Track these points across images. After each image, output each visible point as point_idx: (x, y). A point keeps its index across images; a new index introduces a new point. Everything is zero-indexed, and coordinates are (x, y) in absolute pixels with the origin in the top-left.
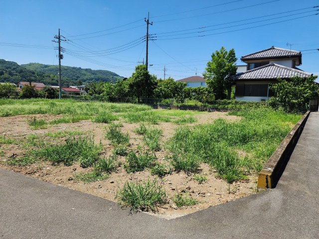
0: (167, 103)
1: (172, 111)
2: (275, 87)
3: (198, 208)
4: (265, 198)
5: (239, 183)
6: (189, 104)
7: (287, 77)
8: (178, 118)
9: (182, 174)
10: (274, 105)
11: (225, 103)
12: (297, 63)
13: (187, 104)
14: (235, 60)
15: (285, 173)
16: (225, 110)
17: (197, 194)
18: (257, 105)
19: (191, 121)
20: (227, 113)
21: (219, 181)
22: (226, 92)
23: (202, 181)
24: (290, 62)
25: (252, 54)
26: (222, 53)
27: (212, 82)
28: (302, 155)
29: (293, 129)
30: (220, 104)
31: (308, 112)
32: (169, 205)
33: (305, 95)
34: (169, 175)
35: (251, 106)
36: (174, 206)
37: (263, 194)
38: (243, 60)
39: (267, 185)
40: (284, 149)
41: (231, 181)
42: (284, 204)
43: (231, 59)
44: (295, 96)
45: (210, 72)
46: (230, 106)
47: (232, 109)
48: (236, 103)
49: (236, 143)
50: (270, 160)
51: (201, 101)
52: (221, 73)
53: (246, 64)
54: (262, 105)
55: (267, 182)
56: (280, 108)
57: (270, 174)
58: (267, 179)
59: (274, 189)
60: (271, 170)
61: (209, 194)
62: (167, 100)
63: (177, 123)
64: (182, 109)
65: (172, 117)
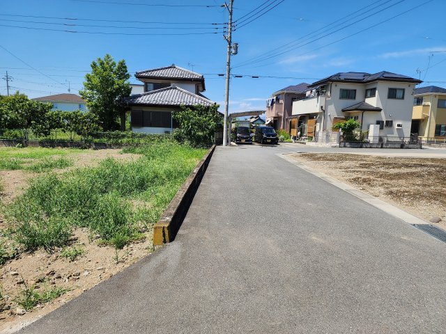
0: (16, 136)
1: (26, 151)
2: (179, 116)
3: (63, 300)
4: (161, 257)
5: (132, 246)
6: (59, 137)
7: (190, 104)
8: (36, 162)
9: (40, 254)
10: (179, 139)
11: (117, 137)
12: (201, 88)
13: (54, 138)
14: (127, 77)
15: (186, 220)
16: (119, 145)
17: (66, 278)
18: (160, 139)
19: (63, 164)
20: (121, 150)
21: (103, 249)
22: (119, 121)
23: (76, 255)
24: (193, 87)
25: (150, 71)
26: (108, 63)
27: (96, 106)
28: (204, 195)
29: (198, 166)
30: (110, 138)
31: (213, 146)
32: (9, 311)
33: (210, 127)
34: (14, 260)
35: (152, 140)
36: (19, 310)
37: (160, 251)
38: (139, 77)
39: (165, 239)
40: (186, 191)
41: (120, 245)
42: (182, 258)
43: (122, 74)
44: (201, 128)
45: (92, 89)
46: (125, 140)
47: (128, 144)
48: (133, 136)
49: (130, 191)
50: (169, 207)
51: (79, 134)
52: (108, 93)
53: (143, 84)
54: (166, 138)
55: (164, 235)
56: (187, 142)
57: (167, 225)
58: (164, 231)
59: (173, 242)
60: (169, 219)
61: (86, 273)
62: (17, 132)
63: (35, 169)
64: (47, 147)
65: (24, 160)
